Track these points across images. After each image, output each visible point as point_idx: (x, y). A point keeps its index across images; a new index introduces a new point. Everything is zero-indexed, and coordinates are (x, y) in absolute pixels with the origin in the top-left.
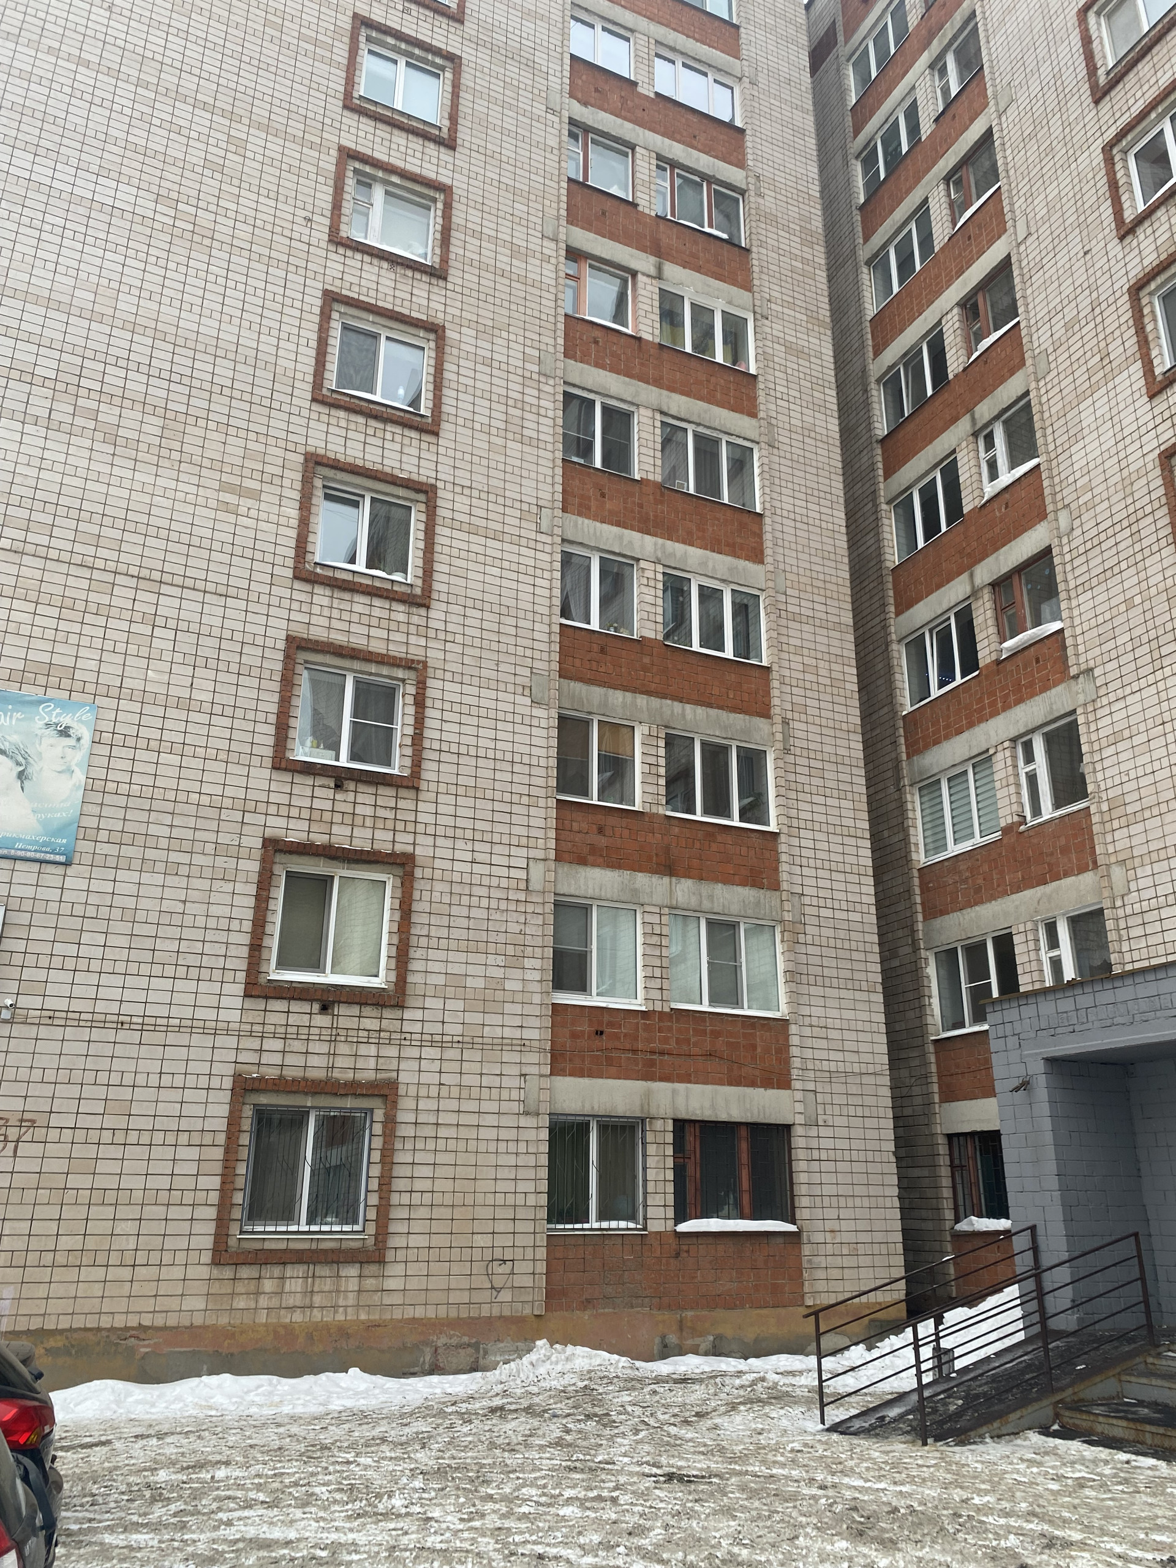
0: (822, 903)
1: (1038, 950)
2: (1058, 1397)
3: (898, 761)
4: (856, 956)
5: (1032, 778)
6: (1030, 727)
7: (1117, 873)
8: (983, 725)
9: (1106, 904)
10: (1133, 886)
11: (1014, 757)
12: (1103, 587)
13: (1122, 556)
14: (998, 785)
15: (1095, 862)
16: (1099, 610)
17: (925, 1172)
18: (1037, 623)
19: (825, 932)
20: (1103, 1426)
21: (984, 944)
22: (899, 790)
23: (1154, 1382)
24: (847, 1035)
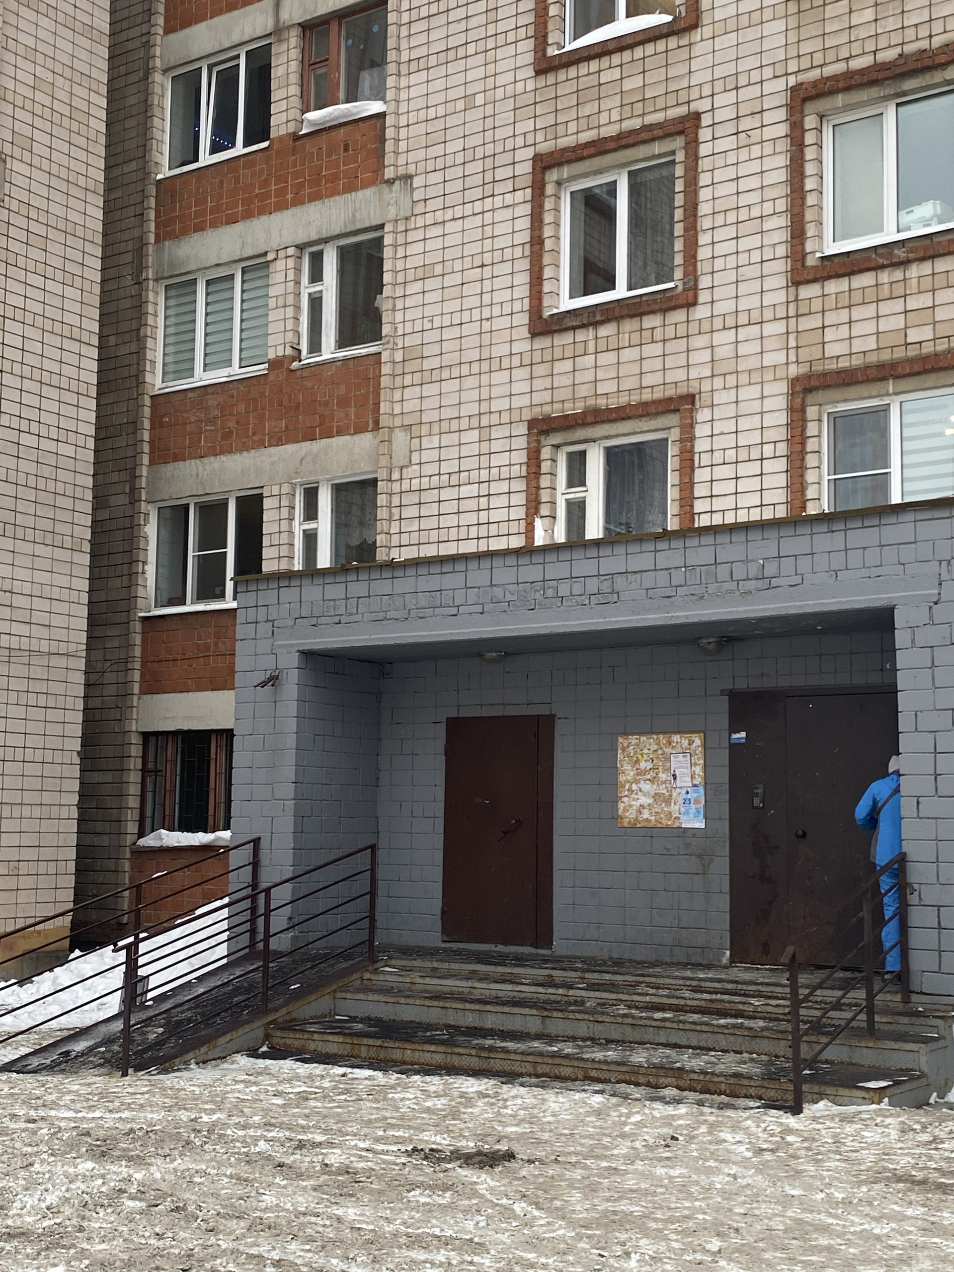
0: (24, 426)
1: (291, 519)
2: (270, 1018)
3: (141, 244)
4: (61, 501)
5: (316, 302)
6: (324, 235)
7: (400, 438)
8: (264, 219)
9: (382, 474)
10: (415, 458)
11: (298, 270)
12: (442, 70)
13: (472, 35)
14: (272, 303)
15: (377, 422)
16: (432, 101)
17: (108, 777)
18: (352, 97)
19: (24, 466)
20: (317, 1044)
21: (224, 504)
22: (140, 283)
23: (371, 997)
24: (37, 603)
